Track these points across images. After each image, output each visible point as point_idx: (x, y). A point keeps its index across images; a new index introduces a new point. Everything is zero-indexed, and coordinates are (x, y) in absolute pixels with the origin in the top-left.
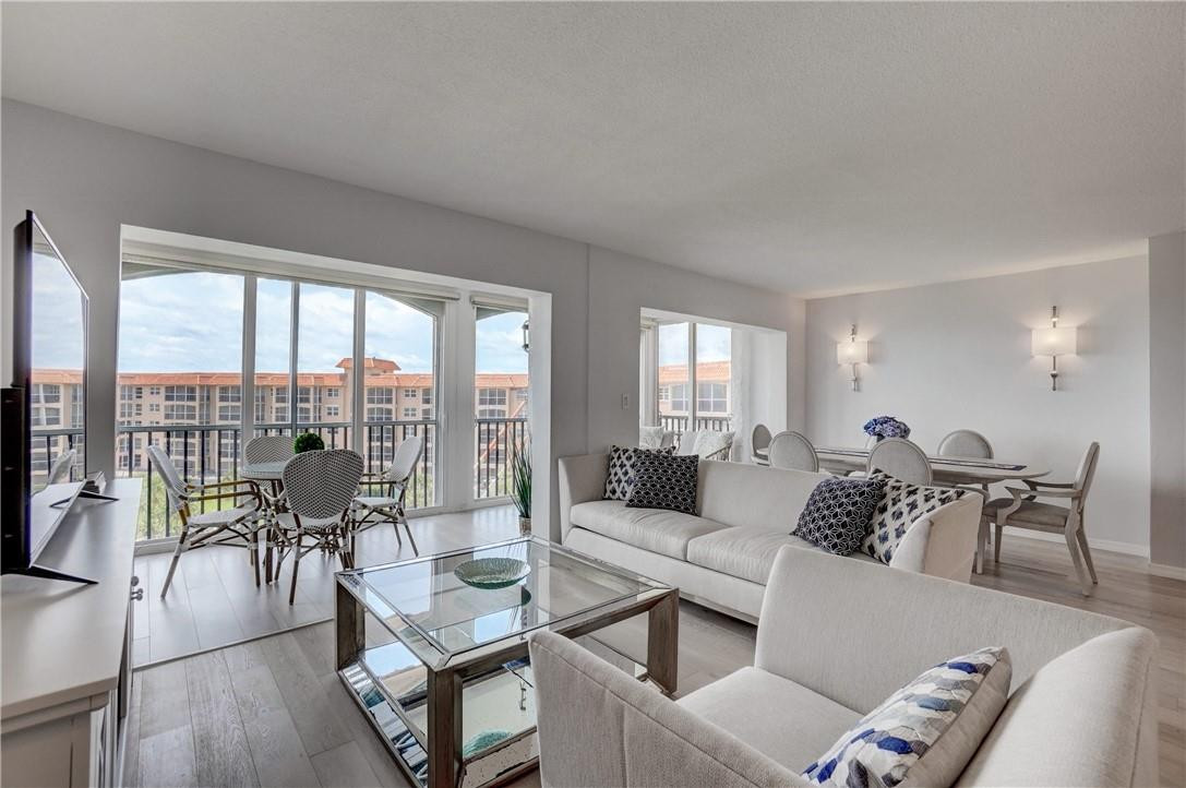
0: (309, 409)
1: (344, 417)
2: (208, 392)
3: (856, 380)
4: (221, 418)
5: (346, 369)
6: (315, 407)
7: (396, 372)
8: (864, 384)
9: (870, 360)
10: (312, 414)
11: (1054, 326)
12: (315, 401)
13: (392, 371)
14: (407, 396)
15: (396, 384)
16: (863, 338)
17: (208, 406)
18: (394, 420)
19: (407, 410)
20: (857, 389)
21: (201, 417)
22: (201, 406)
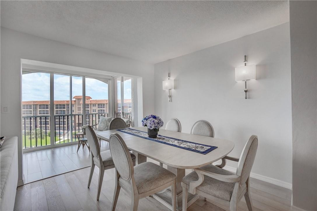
0: (65, 110)
1: (76, 113)
2: (36, 106)
3: (170, 96)
4: (40, 114)
5: (76, 99)
6: (67, 110)
7: (90, 99)
8: (173, 98)
9: (175, 88)
10: (66, 112)
11: (245, 65)
12: (67, 108)
13: (89, 99)
14: (94, 106)
15: (90, 103)
16: (172, 78)
17: (36, 110)
18: (90, 113)
19: (93, 110)
20: (171, 101)
21: (34, 113)
22: (34, 110)
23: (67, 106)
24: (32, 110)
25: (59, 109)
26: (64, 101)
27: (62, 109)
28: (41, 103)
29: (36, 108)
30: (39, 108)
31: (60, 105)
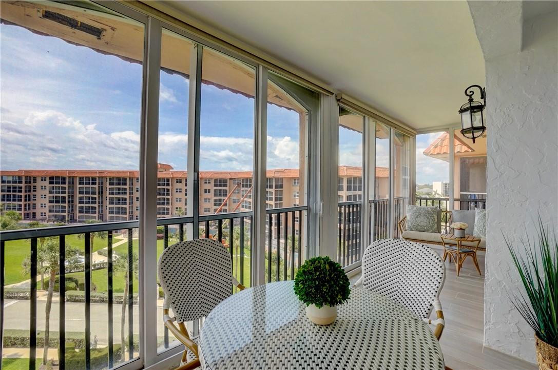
0: (126, 189)
2: (73, 179)
4: (80, 193)
7: (171, 170)
12: (130, 184)
13: (169, 170)
14: (178, 182)
15: (171, 176)
17: (73, 187)
21: (69, 192)
22: (69, 187)
23: (130, 181)
24: (66, 186)
25: (115, 186)
26: (123, 172)
27: (121, 187)
28: (84, 175)
29: (73, 183)
30: (80, 184)
31: (119, 179)
